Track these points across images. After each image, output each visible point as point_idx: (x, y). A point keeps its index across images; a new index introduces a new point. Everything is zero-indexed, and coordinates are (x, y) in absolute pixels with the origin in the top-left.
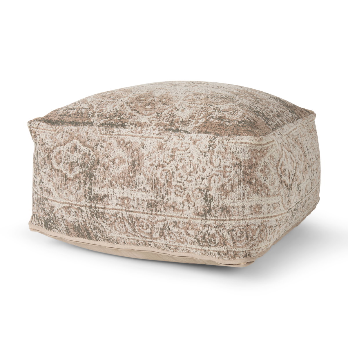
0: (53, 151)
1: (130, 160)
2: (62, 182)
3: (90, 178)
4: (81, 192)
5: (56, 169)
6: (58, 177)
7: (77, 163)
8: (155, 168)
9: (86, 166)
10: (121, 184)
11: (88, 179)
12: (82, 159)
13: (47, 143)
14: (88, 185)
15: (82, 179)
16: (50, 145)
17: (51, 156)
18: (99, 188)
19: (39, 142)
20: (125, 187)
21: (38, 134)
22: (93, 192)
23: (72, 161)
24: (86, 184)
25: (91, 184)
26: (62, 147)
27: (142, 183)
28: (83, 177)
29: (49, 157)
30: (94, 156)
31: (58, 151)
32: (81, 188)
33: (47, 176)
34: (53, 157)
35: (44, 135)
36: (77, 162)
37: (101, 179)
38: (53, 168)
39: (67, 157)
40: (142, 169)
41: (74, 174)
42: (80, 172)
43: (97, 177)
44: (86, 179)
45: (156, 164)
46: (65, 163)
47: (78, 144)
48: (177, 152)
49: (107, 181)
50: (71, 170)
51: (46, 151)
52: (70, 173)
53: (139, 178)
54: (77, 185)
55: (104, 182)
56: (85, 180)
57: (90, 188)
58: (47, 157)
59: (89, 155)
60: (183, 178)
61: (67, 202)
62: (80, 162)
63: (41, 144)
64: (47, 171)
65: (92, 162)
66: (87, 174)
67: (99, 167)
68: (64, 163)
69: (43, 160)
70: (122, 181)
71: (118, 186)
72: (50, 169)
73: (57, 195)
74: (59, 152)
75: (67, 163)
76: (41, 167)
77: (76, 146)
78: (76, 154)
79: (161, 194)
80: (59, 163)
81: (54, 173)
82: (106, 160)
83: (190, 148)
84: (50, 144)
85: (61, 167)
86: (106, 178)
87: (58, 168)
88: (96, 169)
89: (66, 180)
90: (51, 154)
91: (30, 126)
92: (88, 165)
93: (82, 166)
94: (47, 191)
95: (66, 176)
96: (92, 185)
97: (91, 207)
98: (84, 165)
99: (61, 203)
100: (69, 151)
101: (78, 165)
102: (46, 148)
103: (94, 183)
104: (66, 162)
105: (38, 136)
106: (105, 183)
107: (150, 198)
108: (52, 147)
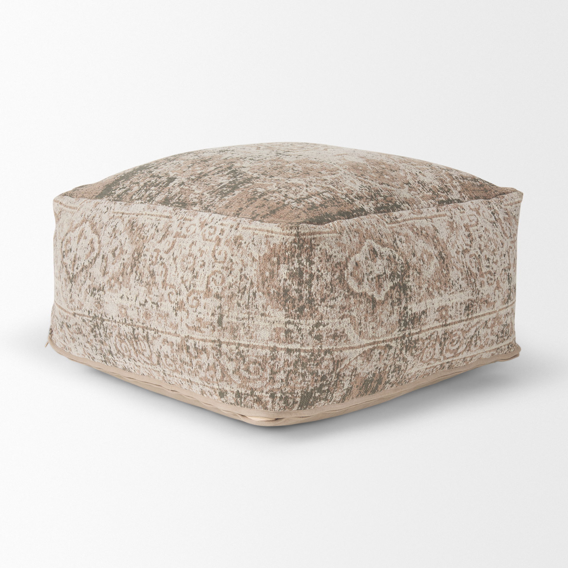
0: (347, 266)
1: (436, 252)
2: (367, 312)
3: (404, 292)
4: (395, 317)
5: (357, 294)
6: (361, 306)
7: (384, 275)
8: (462, 255)
9: (396, 276)
10: (438, 288)
11: (403, 295)
12: (389, 266)
13: (334, 255)
14: (404, 304)
15: (395, 297)
16: (340, 257)
17: (346, 276)
18: (417, 303)
19: (320, 256)
20: (442, 292)
21: (316, 243)
22: (410, 312)
23: (378, 273)
24: (401, 303)
25: (406, 302)
26: (358, 255)
27: (458, 280)
28: (395, 294)
29: (342, 279)
30: (401, 258)
31: (355, 264)
32: (395, 312)
33: (338, 310)
34: (350, 276)
35: (327, 244)
36: (385, 273)
37: (417, 289)
38: (352, 293)
39: (370, 270)
40: (452, 259)
41: (384, 292)
42: (391, 288)
43: (412, 287)
44: (400, 295)
45: (461, 250)
46: (370, 280)
47: (376, 246)
48: (471, 229)
49: (424, 289)
50: (380, 286)
51: (335, 269)
52: (379, 293)
53: (454, 274)
54: (389, 307)
55: (421, 293)
56: (398, 297)
57: (405, 308)
58: (338, 278)
59: (395, 257)
60: (490, 260)
61: (372, 341)
62: (388, 272)
63: (324, 258)
64: (340, 302)
65: (402, 267)
66: (400, 288)
67: (411, 272)
68: (368, 280)
69: (329, 285)
70: (438, 284)
71: (436, 294)
72: (346, 298)
73: (357, 336)
74: (357, 264)
75: (372, 279)
76: (323, 300)
77: (374, 248)
78: (379, 261)
79: (477, 288)
80: (360, 282)
81: (352, 300)
82: (414, 260)
83: (479, 220)
84: (339, 256)
85: (366, 288)
86: (422, 286)
87: (361, 291)
88: (409, 276)
89: (374, 306)
90: (345, 272)
91: (298, 233)
92: (399, 273)
93: (392, 278)
94: (335, 336)
95: (373, 300)
96: (408, 301)
97: (404, 337)
98: (393, 275)
99: (360, 346)
100: (368, 259)
101: (387, 277)
102: (334, 264)
103: (410, 297)
104: (371, 277)
105: (316, 247)
106: (422, 294)
107: (467, 298)
108: (344, 258)
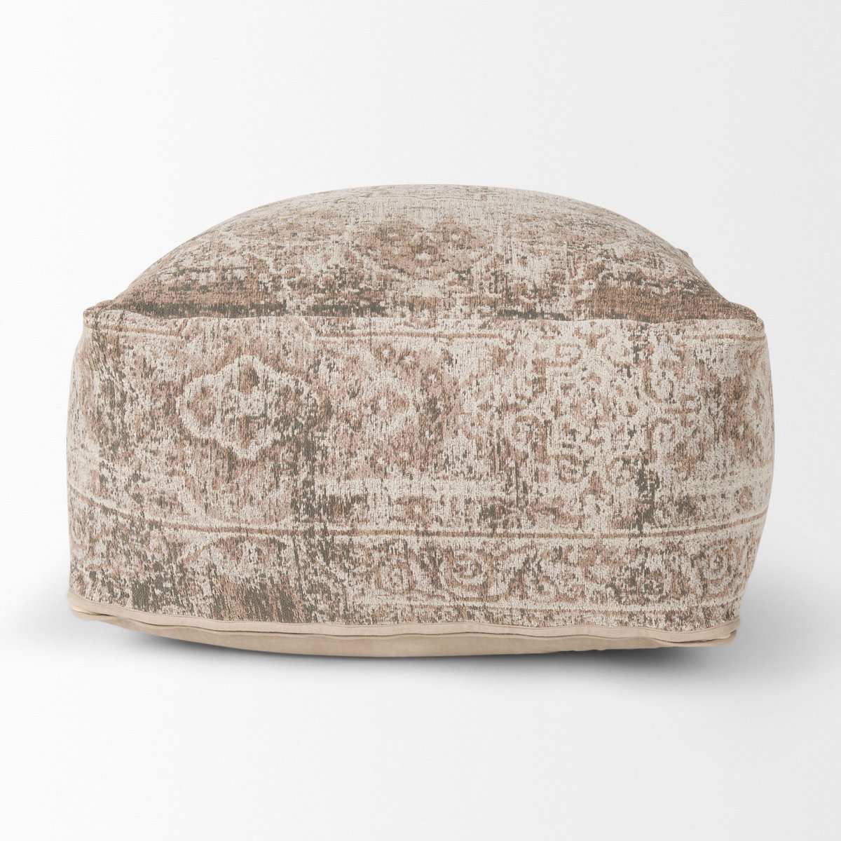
0: (182, 391)
1: (421, 399)
2: (217, 474)
3: (307, 454)
4: (282, 494)
5: (196, 439)
6: (205, 461)
7: (263, 419)
8: (496, 414)
9: (293, 424)
10: (403, 463)
11: (302, 459)
12: (277, 404)
13: (159, 367)
14: (303, 475)
15: (283, 460)
16: (171, 373)
17: (178, 405)
18: (339, 480)
19: (134, 367)
20: (415, 471)
21: (126, 345)
22: (319, 493)
23: (249, 412)
24: (296, 473)
25: (312, 471)
26: (209, 379)
27: (465, 456)
28: (284, 454)
29: (169, 408)
30: (314, 395)
31: (199, 390)
32: (282, 485)
33: (164, 460)
34: (185, 408)
35: (148, 348)
36: (264, 415)
37: (341, 455)
38: (188, 437)
39: (231, 404)
40: (460, 419)
41: (257, 448)
42: (275, 442)
43: (329, 450)
44: (296, 458)
45: (496, 404)
46: (227, 421)
47: (259, 367)
48: (549, 371)
49: (360, 458)
50: (248, 436)
51: (158, 392)
52: (245, 445)
53: (453, 444)
54: (269, 476)
55: (353, 463)
56: (291, 461)
57: (308, 483)
58: (163, 407)
59: (299, 392)
60: (577, 436)
61: (235, 525)
62: (273, 414)
63: (139, 371)
64: (166, 446)
65: (310, 412)
66: (298, 445)
67: (333, 423)
68: (223, 421)
69: (148, 416)
70: (405, 455)
71: (395, 470)
72: (176, 442)
73: (201, 510)
74: (203, 390)
75: (232, 421)
76: (140, 439)
77: (254, 372)
78: (257, 393)
79: (521, 480)
80: (206, 421)
81: (188, 450)
82: (353, 404)
83: (584, 356)
84: (170, 371)
85: (215, 432)
86: (358, 452)
87: (205, 436)
88: (325, 429)
89: (232, 467)
90: (178, 399)
91: (97, 324)
92: (300, 420)
93: (281, 425)
94: (161, 502)
95: (230, 455)
96: (316, 473)
97: (310, 533)
98: (283, 422)
99: (210, 530)
100: (233, 387)
101: (267, 422)
102: (157, 384)
103: (322, 466)
104: (230, 416)
105: (127, 351)
106: (353, 465)
107: (488, 494)
108: (179, 378)
